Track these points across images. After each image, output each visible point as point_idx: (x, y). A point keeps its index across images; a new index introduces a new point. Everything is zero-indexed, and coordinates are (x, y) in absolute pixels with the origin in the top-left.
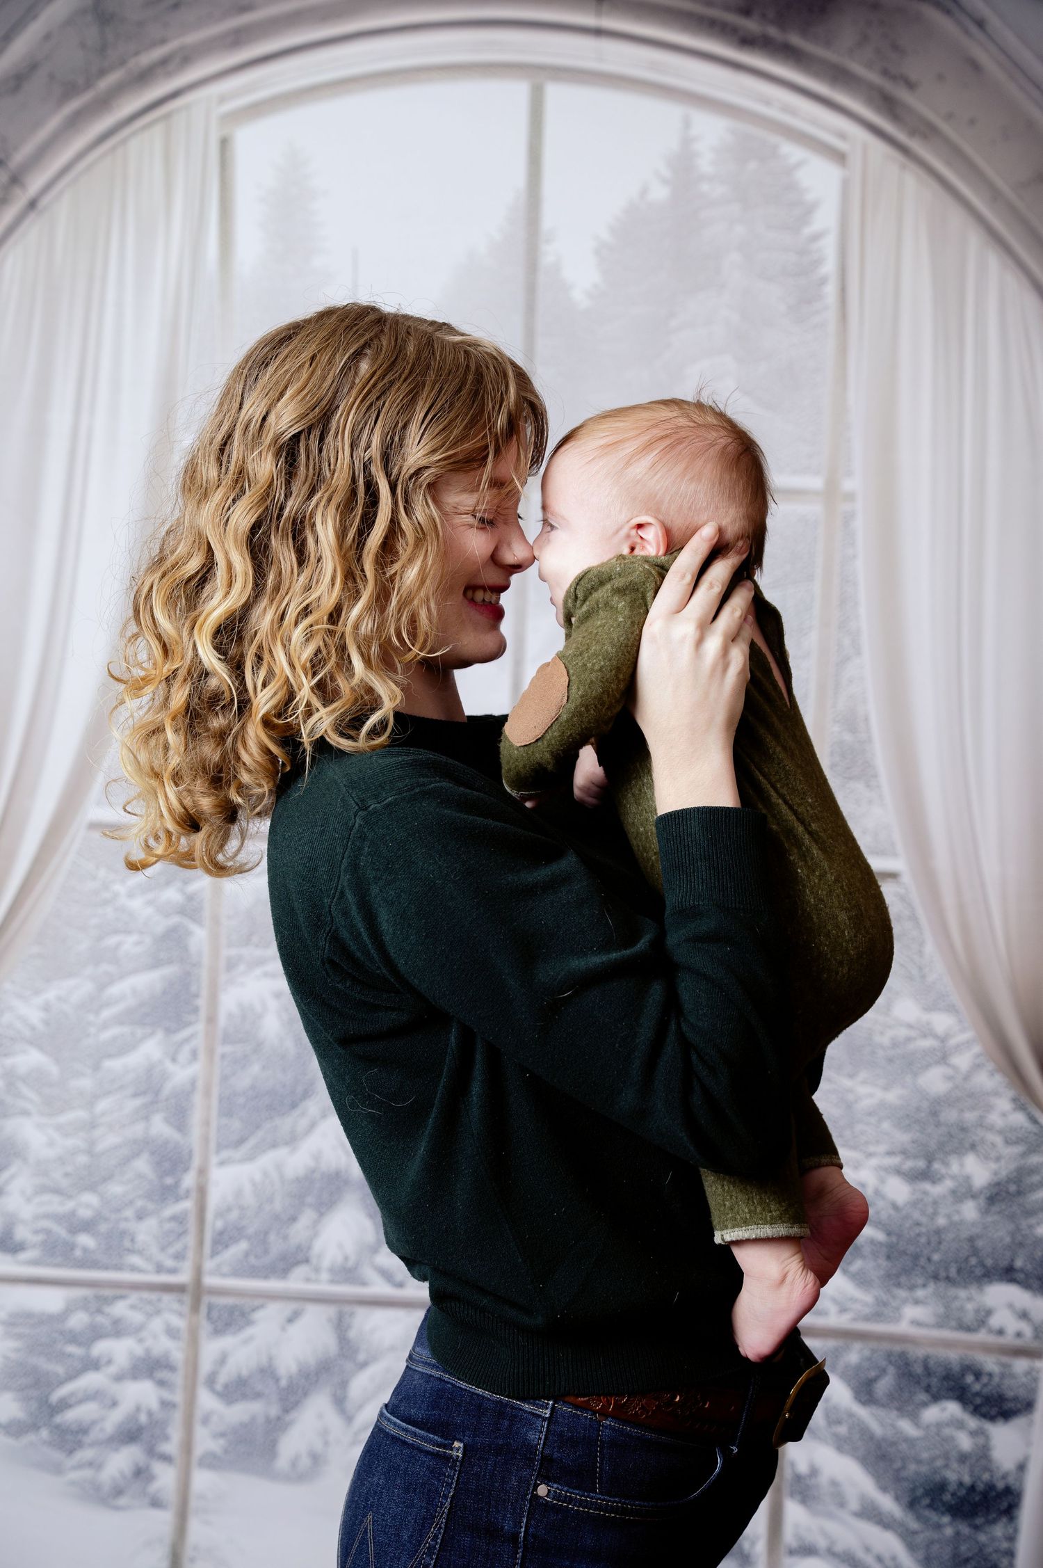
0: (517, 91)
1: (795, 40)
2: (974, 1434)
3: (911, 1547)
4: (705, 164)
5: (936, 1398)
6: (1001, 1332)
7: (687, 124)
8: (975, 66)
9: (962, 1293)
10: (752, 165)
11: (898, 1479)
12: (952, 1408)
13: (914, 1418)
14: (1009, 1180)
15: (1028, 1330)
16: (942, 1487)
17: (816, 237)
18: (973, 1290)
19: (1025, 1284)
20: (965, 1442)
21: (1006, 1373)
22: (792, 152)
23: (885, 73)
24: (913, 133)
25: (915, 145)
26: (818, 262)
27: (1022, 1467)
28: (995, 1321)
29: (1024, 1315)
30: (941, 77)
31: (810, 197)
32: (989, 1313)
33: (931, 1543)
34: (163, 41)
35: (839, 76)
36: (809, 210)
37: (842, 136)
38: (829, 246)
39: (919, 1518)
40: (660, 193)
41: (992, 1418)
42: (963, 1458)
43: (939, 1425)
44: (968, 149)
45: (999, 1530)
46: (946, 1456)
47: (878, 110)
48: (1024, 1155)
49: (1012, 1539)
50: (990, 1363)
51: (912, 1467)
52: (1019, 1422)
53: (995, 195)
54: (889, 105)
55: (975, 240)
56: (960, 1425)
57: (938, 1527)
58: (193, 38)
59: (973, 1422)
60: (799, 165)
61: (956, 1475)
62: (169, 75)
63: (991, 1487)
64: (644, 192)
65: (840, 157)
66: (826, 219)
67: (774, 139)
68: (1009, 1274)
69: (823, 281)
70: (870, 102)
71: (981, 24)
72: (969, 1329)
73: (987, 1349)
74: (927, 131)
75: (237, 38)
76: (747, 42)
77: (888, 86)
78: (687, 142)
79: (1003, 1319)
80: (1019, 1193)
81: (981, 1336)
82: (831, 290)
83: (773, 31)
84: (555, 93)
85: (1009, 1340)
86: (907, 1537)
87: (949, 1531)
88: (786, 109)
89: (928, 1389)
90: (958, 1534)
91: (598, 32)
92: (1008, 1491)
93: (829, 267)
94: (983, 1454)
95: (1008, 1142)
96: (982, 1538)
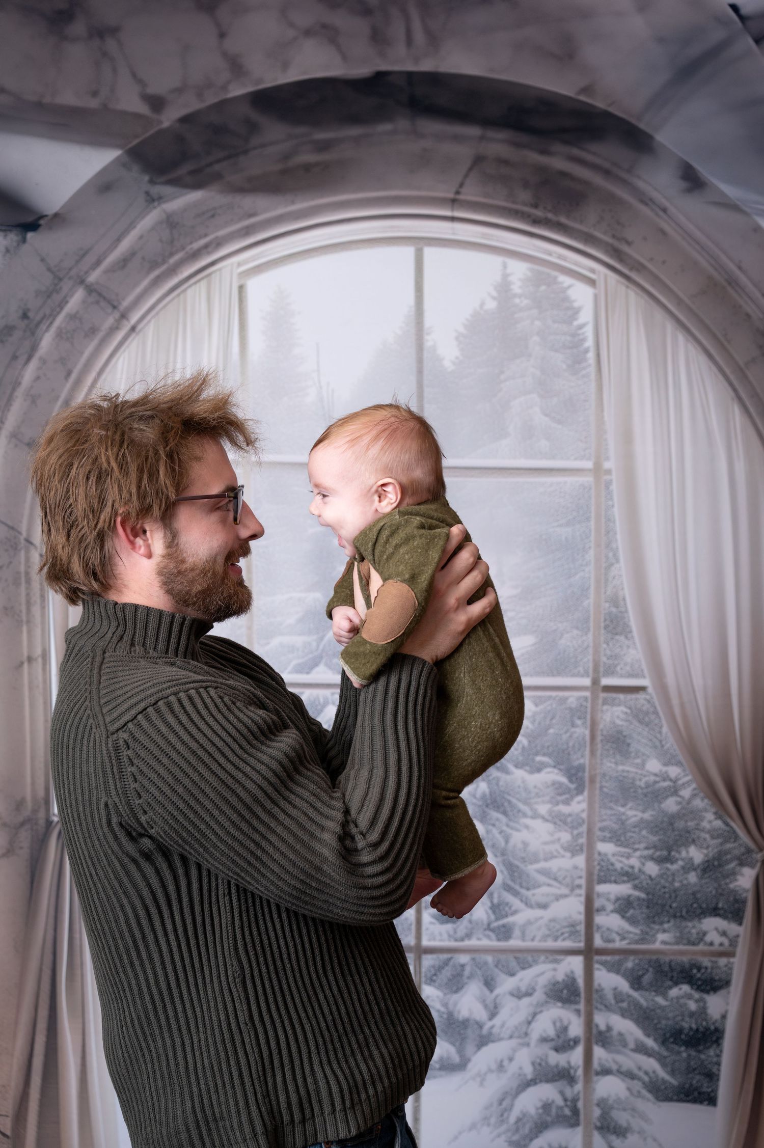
0: (407, 253)
1: (563, 220)
2: (697, 1001)
3: (664, 1065)
4: (516, 288)
5: (676, 984)
6: (711, 944)
7: (505, 266)
8: (663, 233)
9: (690, 924)
10: (543, 288)
11: (656, 1029)
12: (685, 988)
13: (664, 995)
14: (714, 859)
15: (726, 942)
16: (681, 1031)
17: (581, 327)
18: (696, 922)
19: (724, 917)
20: (693, 1006)
21: (715, 965)
22: (565, 280)
23: (614, 236)
24: (631, 269)
25: (633, 275)
26: (584, 340)
27: (724, 1017)
28: (708, 938)
29: (724, 934)
30: (645, 239)
31: (576, 305)
32: (705, 934)
33: (675, 1061)
34: (206, 235)
35: (589, 239)
36: (576, 312)
37: (593, 271)
38: (589, 331)
39: (667, 1049)
40: (491, 305)
41: (708, 992)
42: (692, 1014)
43: (678, 998)
44: (663, 277)
45: (711, 1052)
46: (683, 1015)
47: (611, 256)
48: (721, 844)
49: (719, 1056)
50: (706, 962)
51: (664, 1022)
52: (723, 992)
53: (679, 302)
54: (617, 254)
55: (670, 326)
56: (690, 997)
57: (679, 1053)
58: (221, 233)
59: (697, 995)
60: (570, 287)
61: (687, 1024)
62: (209, 253)
63: (707, 1029)
64: (482, 304)
65: (592, 282)
66: (586, 316)
67: (555, 273)
68: (715, 911)
69: (587, 351)
70: (606, 252)
71: (665, 210)
72: (694, 944)
73: (704, 954)
74: (639, 267)
75: (248, 231)
76: (536, 222)
77: (616, 244)
78: (505, 276)
79: (713, 937)
80: (720, 865)
81: (701, 947)
82: (591, 355)
83: (550, 216)
84: (430, 253)
85: (716, 947)
86: (661, 1060)
87: (684, 1055)
88: (560, 257)
89: (671, 979)
90: (689, 1055)
91: (453, 219)
92: (717, 1030)
93: (590, 343)
94: (703, 1011)
95: (713, 837)
96: (703, 1057)
